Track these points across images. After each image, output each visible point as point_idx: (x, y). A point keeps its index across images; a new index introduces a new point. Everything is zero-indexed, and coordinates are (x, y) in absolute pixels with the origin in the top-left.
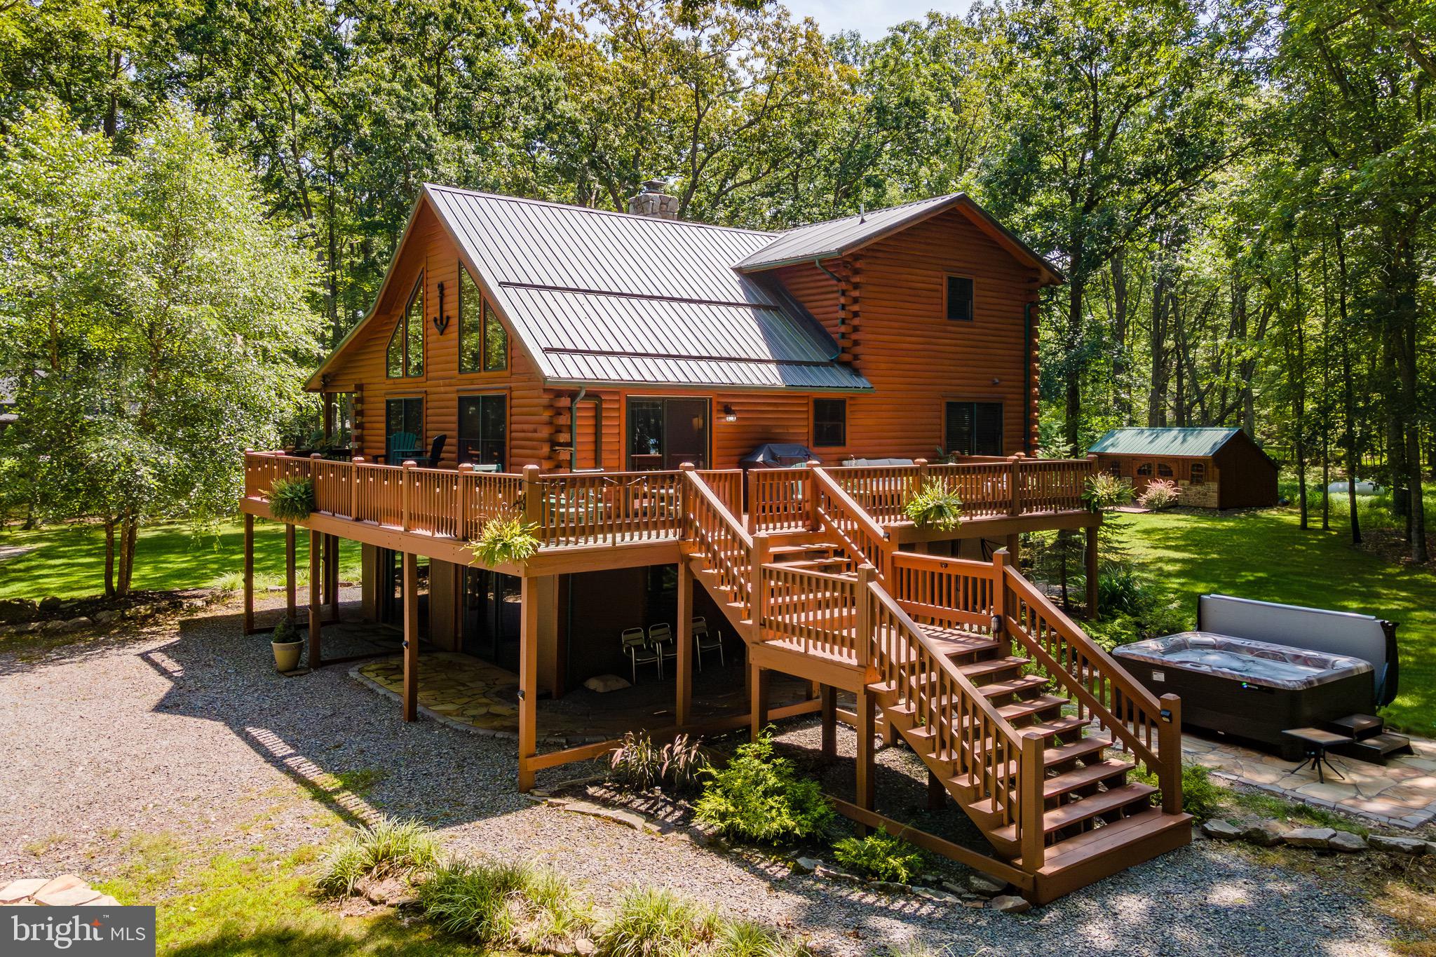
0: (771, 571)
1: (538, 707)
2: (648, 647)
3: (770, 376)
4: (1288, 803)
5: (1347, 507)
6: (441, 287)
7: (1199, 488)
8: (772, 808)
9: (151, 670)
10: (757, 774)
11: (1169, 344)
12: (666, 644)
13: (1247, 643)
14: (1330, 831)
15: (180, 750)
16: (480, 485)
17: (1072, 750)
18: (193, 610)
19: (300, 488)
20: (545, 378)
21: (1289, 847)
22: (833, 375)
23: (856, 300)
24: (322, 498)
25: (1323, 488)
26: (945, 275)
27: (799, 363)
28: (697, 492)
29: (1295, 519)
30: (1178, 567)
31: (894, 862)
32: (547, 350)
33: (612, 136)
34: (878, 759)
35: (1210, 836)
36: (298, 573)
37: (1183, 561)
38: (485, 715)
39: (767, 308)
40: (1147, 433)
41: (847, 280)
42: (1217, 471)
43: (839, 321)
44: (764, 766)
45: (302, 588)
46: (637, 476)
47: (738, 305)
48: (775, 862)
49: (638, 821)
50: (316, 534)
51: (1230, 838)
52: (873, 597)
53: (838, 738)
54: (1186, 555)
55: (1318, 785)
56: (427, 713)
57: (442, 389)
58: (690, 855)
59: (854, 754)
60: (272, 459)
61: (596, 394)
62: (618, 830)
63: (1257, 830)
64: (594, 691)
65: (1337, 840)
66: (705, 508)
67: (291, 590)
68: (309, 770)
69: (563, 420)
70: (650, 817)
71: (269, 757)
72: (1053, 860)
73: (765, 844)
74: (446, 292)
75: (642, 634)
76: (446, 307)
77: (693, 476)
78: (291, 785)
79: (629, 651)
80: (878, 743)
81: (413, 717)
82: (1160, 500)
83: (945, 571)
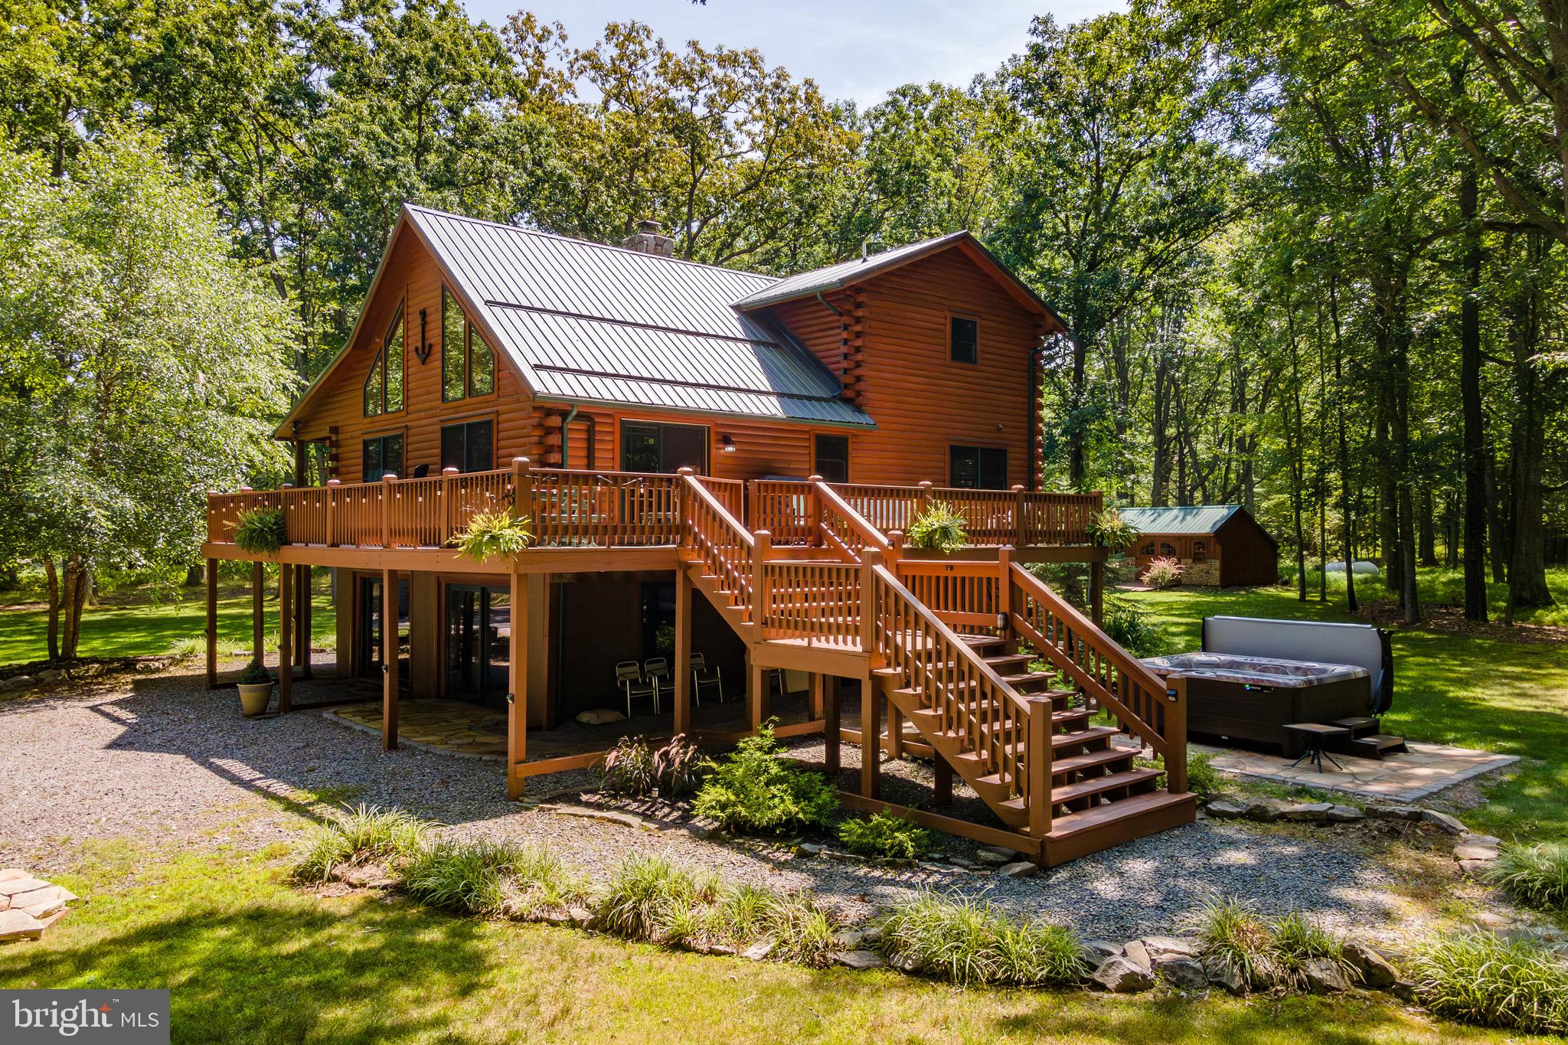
0: (773, 567)
1: (528, 738)
2: (644, 681)
3: (771, 407)
4: (1288, 787)
5: (1344, 584)
6: (424, 314)
7: (1201, 566)
8: (774, 796)
9: (101, 718)
10: (759, 766)
11: (1171, 431)
12: (661, 679)
13: (1249, 659)
14: (1328, 805)
15: (135, 778)
16: (465, 487)
17: (1078, 735)
18: (148, 670)
19: (270, 519)
20: (535, 393)
21: (1289, 821)
22: (836, 411)
23: (858, 335)
24: (295, 528)
25: (1321, 568)
26: (949, 315)
27: (800, 397)
28: (696, 495)
29: (1293, 594)
30: (1182, 629)
31: (900, 836)
32: (537, 367)
33: (604, 197)
34: (882, 769)
35: (1213, 815)
36: (266, 640)
37: (1187, 624)
38: (470, 744)
39: (766, 344)
40: (1149, 513)
41: (849, 313)
42: (1219, 548)
43: (841, 358)
44: (767, 757)
45: (271, 653)
46: (633, 477)
47: (736, 339)
48: (778, 849)
49: (635, 821)
50: (287, 567)
51: (1232, 816)
52: (878, 579)
53: (842, 753)
54: (1189, 620)
55: (1317, 774)
56: (407, 743)
57: (424, 422)
58: (690, 846)
59: (859, 766)
60: (238, 496)
61: (589, 414)
62: (613, 828)
63: (1258, 807)
64: (588, 724)
65: (1335, 812)
66: (704, 511)
67: (258, 652)
68: (280, 788)
69: (554, 440)
70: (647, 817)
71: (235, 780)
72: (1060, 827)
73: (767, 833)
74: (429, 319)
75: (637, 668)
76: (428, 335)
77: (691, 480)
78: (260, 800)
79: (623, 683)
80: (882, 757)
81: (392, 744)
82: (1163, 578)
83: (950, 574)
